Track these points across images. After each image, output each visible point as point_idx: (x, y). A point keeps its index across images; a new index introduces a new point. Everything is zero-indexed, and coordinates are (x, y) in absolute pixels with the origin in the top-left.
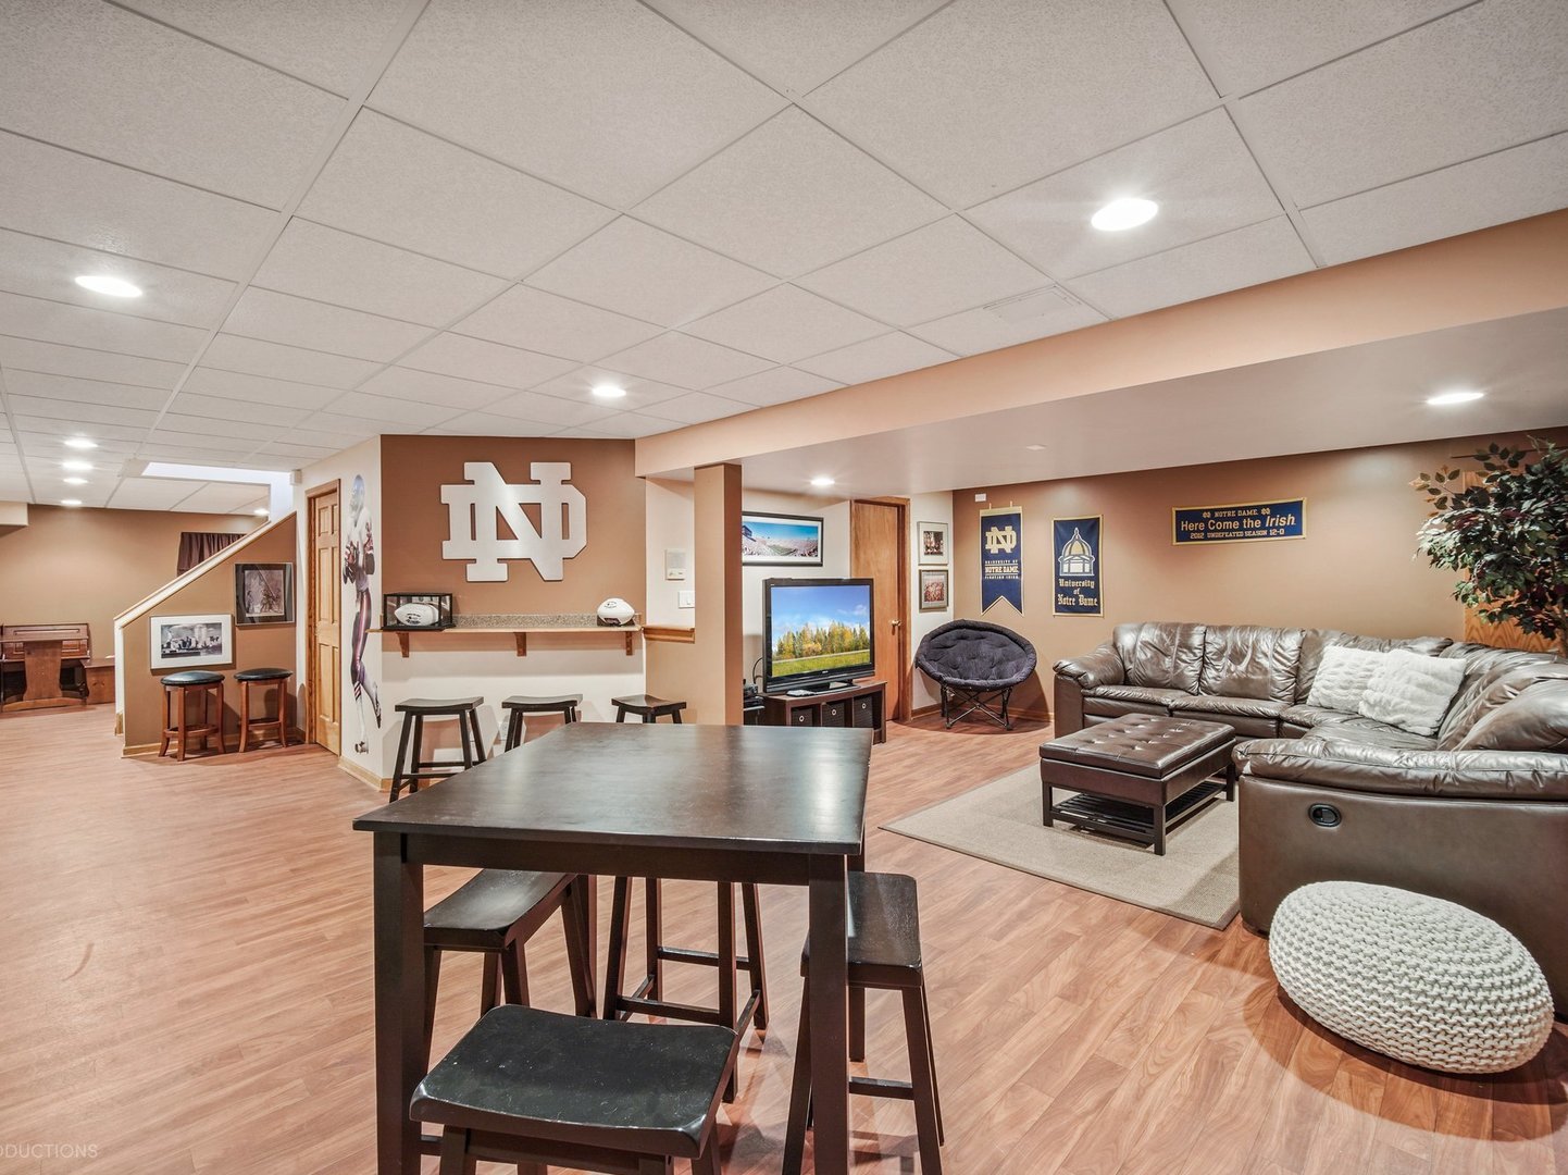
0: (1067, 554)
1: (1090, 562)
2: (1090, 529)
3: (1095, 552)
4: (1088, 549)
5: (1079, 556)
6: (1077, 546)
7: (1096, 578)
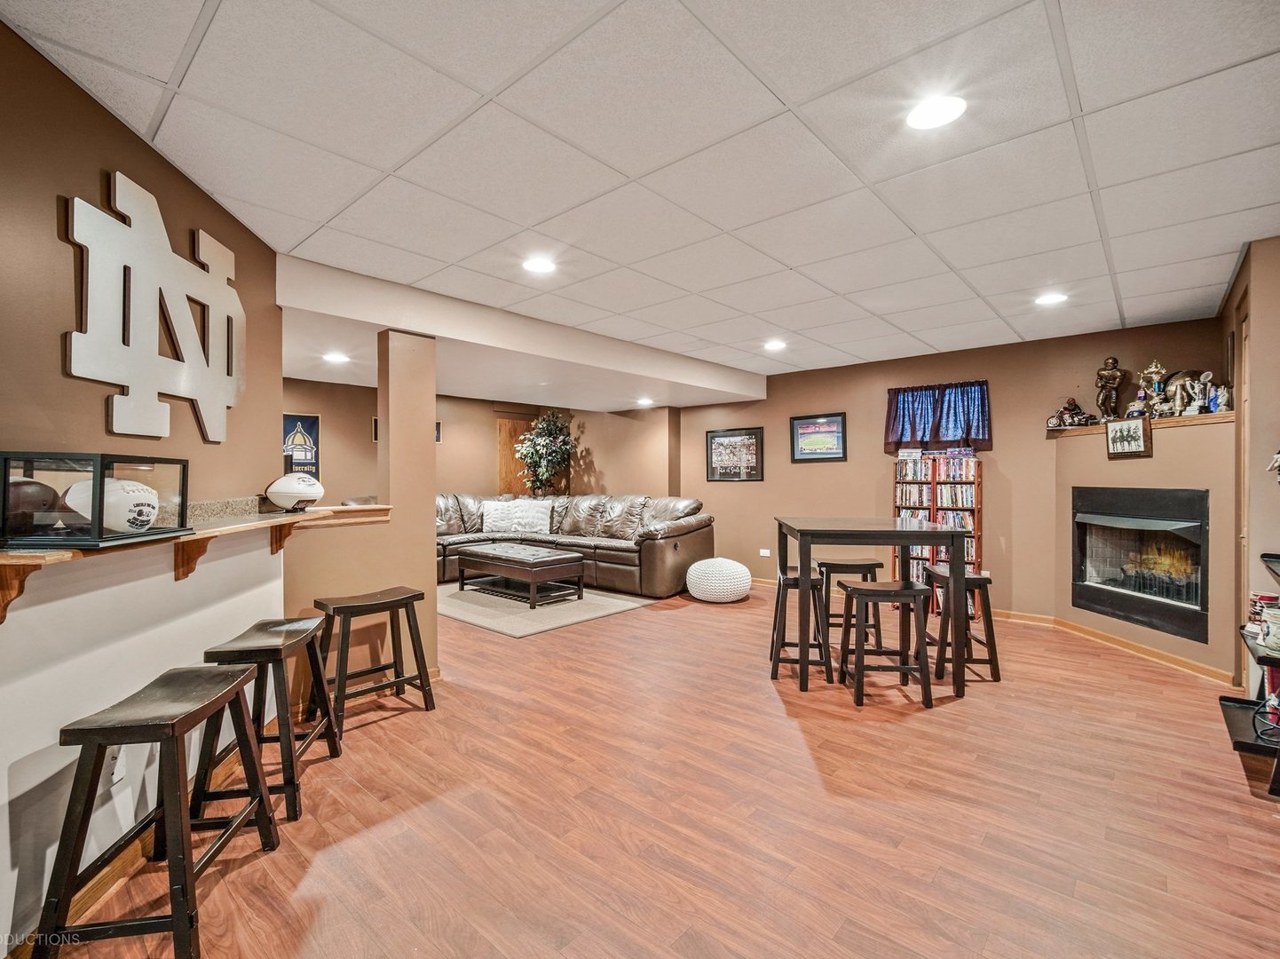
0: (290, 443)
1: (311, 451)
2: (311, 425)
3: (316, 443)
4: (310, 442)
5: (301, 445)
6: (299, 437)
7: (316, 464)
